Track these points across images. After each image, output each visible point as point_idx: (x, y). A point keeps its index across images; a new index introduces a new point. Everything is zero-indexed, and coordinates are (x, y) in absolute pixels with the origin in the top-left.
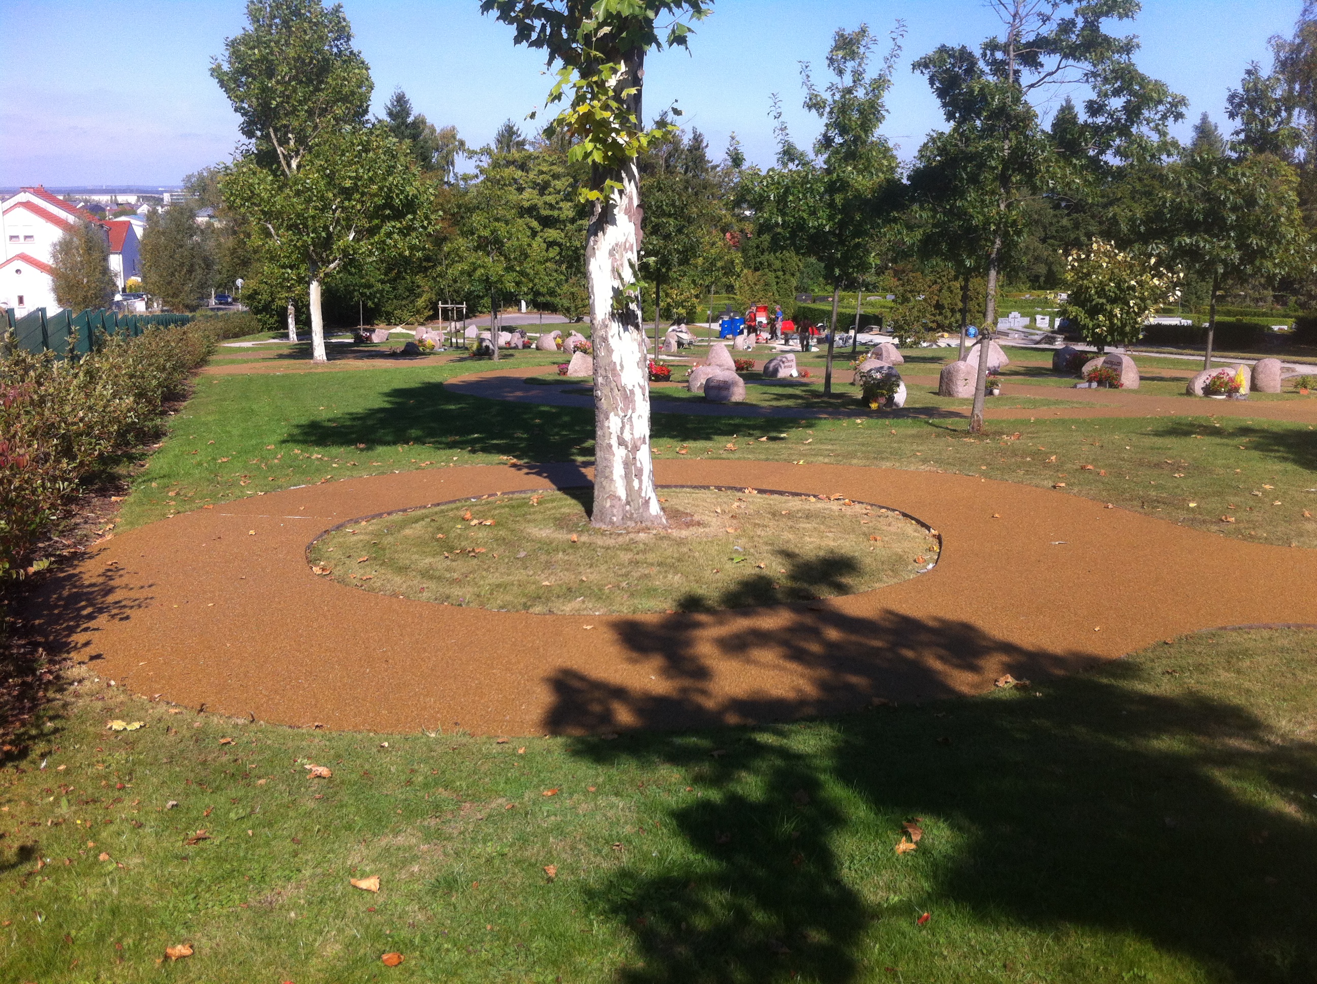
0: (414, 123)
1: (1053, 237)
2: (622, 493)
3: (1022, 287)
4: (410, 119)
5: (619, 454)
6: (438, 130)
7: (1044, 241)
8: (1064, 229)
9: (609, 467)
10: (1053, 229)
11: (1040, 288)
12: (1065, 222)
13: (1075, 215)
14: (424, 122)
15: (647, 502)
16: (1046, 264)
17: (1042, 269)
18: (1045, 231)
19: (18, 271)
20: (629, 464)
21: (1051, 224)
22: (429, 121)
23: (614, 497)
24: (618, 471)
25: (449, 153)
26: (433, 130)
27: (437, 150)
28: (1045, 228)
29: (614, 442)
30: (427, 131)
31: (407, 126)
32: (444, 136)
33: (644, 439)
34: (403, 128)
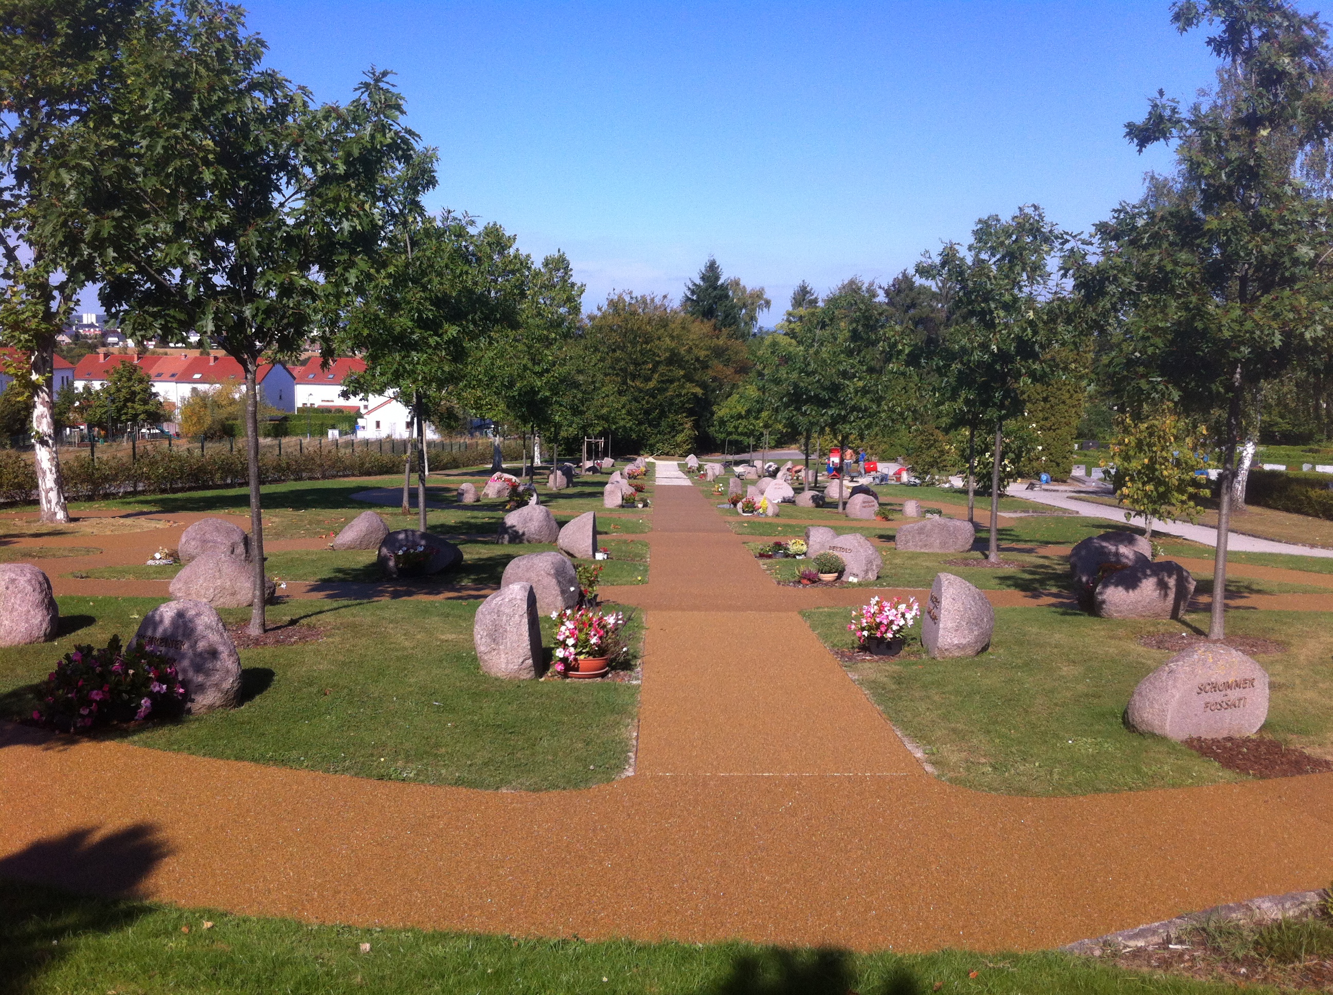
4: (720, 282)
5: (43, 494)
6: (748, 290)
9: (41, 499)
14: (735, 284)
22: (742, 283)
25: (752, 311)
26: (744, 290)
27: (745, 308)
30: (738, 291)
31: (715, 288)
32: (751, 296)
33: (51, 489)
34: (710, 290)
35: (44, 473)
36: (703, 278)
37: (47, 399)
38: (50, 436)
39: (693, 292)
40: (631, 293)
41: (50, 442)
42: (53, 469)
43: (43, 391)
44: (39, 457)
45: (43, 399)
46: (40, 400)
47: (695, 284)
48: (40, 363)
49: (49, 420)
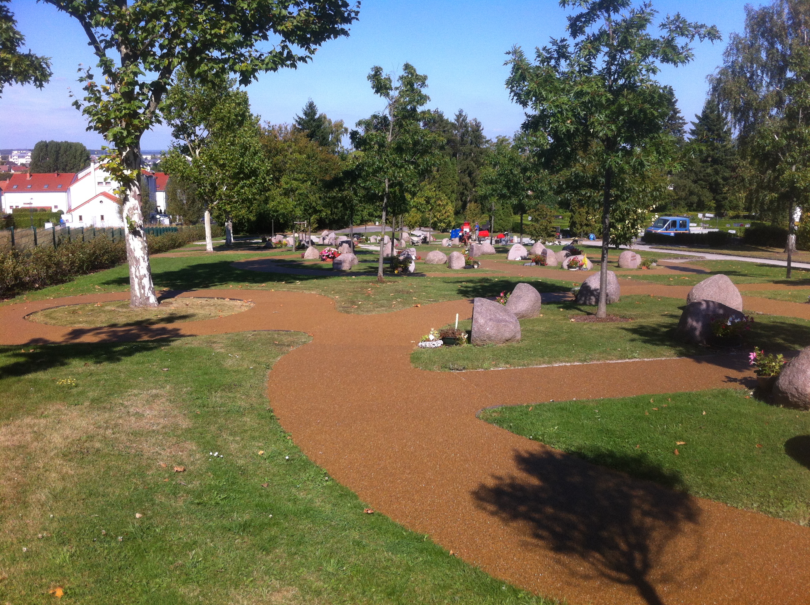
0: (319, 118)
1: (701, 180)
2: (138, 295)
3: (682, 210)
4: (317, 116)
5: (136, 280)
6: (333, 122)
7: (695, 182)
8: (709, 175)
9: (133, 285)
10: (702, 175)
11: (694, 210)
12: (709, 170)
13: (716, 166)
14: (325, 118)
15: (148, 298)
16: (698, 196)
17: (695, 199)
18: (697, 176)
19: (101, 202)
20: (140, 284)
21: (700, 172)
22: (328, 117)
23: (136, 296)
24: (137, 287)
25: (338, 135)
26: (330, 122)
27: (332, 133)
28: (696, 174)
29: (134, 276)
30: (327, 123)
31: (314, 120)
32: (336, 126)
33: (145, 276)
34: (312, 122)
35: (137, 261)
36: (305, 114)
37: (138, 193)
38: (141, 227)
39: (299, 124)
40: (269, 123)
41: (142, 232)
42: (146, 257)
43: (134, 185)
44: (132, 247)
45: (135, 192)
46: (132, 193)
47: (300, 118)
48: (132, 158)
49: (140, 212)
